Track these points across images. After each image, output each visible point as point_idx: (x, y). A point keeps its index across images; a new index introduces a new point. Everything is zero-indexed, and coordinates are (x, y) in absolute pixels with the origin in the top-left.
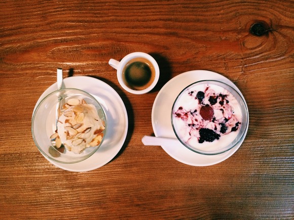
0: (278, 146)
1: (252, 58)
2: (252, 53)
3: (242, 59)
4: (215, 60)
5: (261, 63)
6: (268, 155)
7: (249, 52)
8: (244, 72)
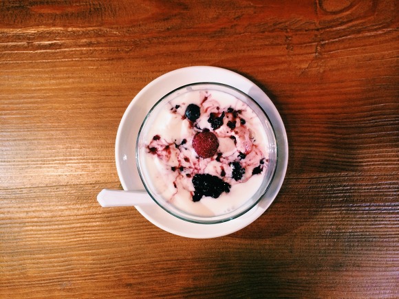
0: (373, 185)
1: (334, 29)
2: (334, 21)
3: (318, 30)
4: (269, 32)
5: (350, 39)
6: (356, 199)
7: (330, 18)
8: (320, 53)
